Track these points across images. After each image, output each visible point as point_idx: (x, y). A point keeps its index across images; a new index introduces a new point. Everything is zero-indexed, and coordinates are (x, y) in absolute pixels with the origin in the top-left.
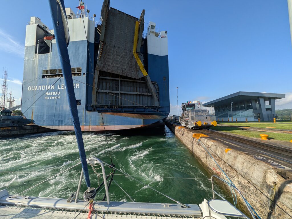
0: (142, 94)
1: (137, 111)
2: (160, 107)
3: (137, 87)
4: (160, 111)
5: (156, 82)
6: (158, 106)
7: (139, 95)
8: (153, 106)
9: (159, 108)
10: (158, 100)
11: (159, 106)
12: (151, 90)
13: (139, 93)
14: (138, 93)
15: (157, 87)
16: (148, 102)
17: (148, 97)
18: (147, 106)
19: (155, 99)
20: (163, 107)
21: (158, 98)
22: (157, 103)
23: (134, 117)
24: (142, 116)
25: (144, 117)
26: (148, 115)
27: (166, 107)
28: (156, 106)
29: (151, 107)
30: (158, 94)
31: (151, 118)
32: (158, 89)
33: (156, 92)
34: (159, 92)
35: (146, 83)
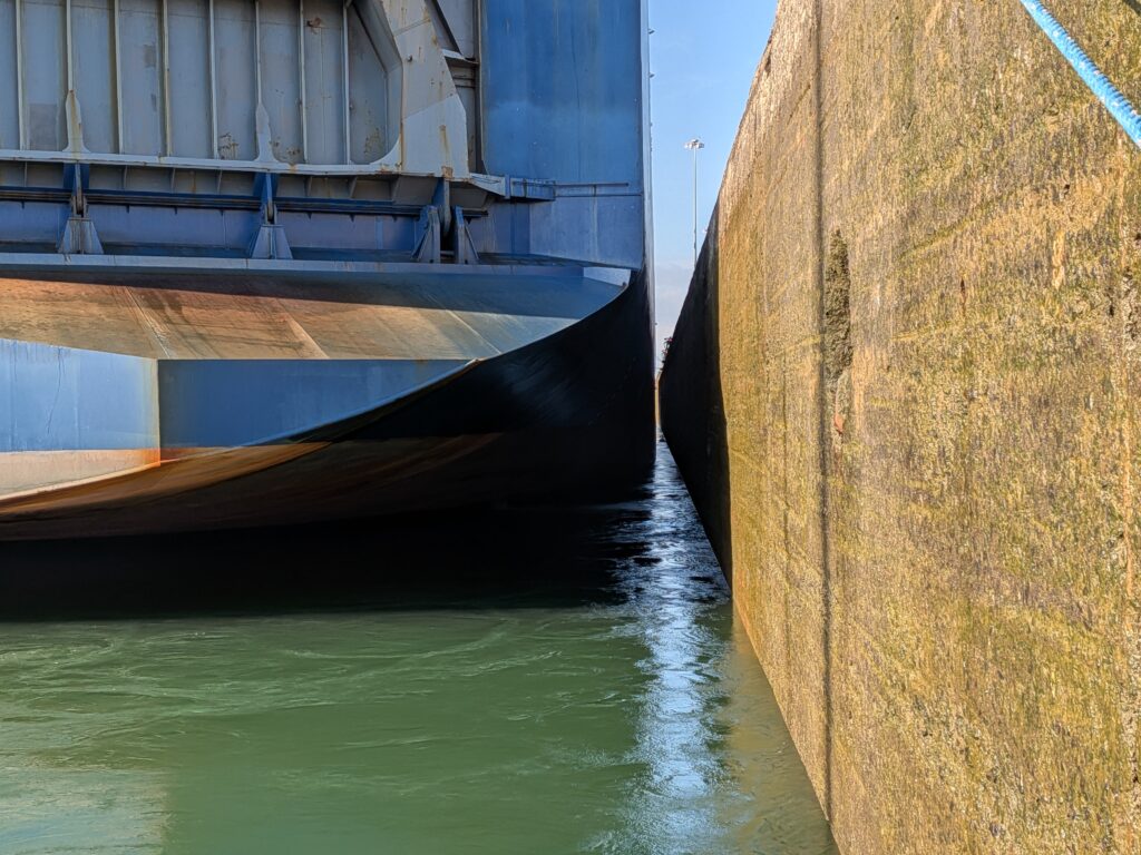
2: (497, 185)
4: (485, 258)
6: (462, 173)
8: (388, 180)
9: (478, 203)
10: (468, 72)
11: (478, 166)
16: (300, 103)
17: (297, 26)
18: (283, 167)
19: (405, 65)
20: (544, 194)
21: (456, 49)
22: (443, 128)
23: (34, 323)
24: (169, 321)
25: (201, 336)
26: (275, 301)
27: (591, 191)
28: (431, 178)
29: (347, 179)
31: (299, 346)
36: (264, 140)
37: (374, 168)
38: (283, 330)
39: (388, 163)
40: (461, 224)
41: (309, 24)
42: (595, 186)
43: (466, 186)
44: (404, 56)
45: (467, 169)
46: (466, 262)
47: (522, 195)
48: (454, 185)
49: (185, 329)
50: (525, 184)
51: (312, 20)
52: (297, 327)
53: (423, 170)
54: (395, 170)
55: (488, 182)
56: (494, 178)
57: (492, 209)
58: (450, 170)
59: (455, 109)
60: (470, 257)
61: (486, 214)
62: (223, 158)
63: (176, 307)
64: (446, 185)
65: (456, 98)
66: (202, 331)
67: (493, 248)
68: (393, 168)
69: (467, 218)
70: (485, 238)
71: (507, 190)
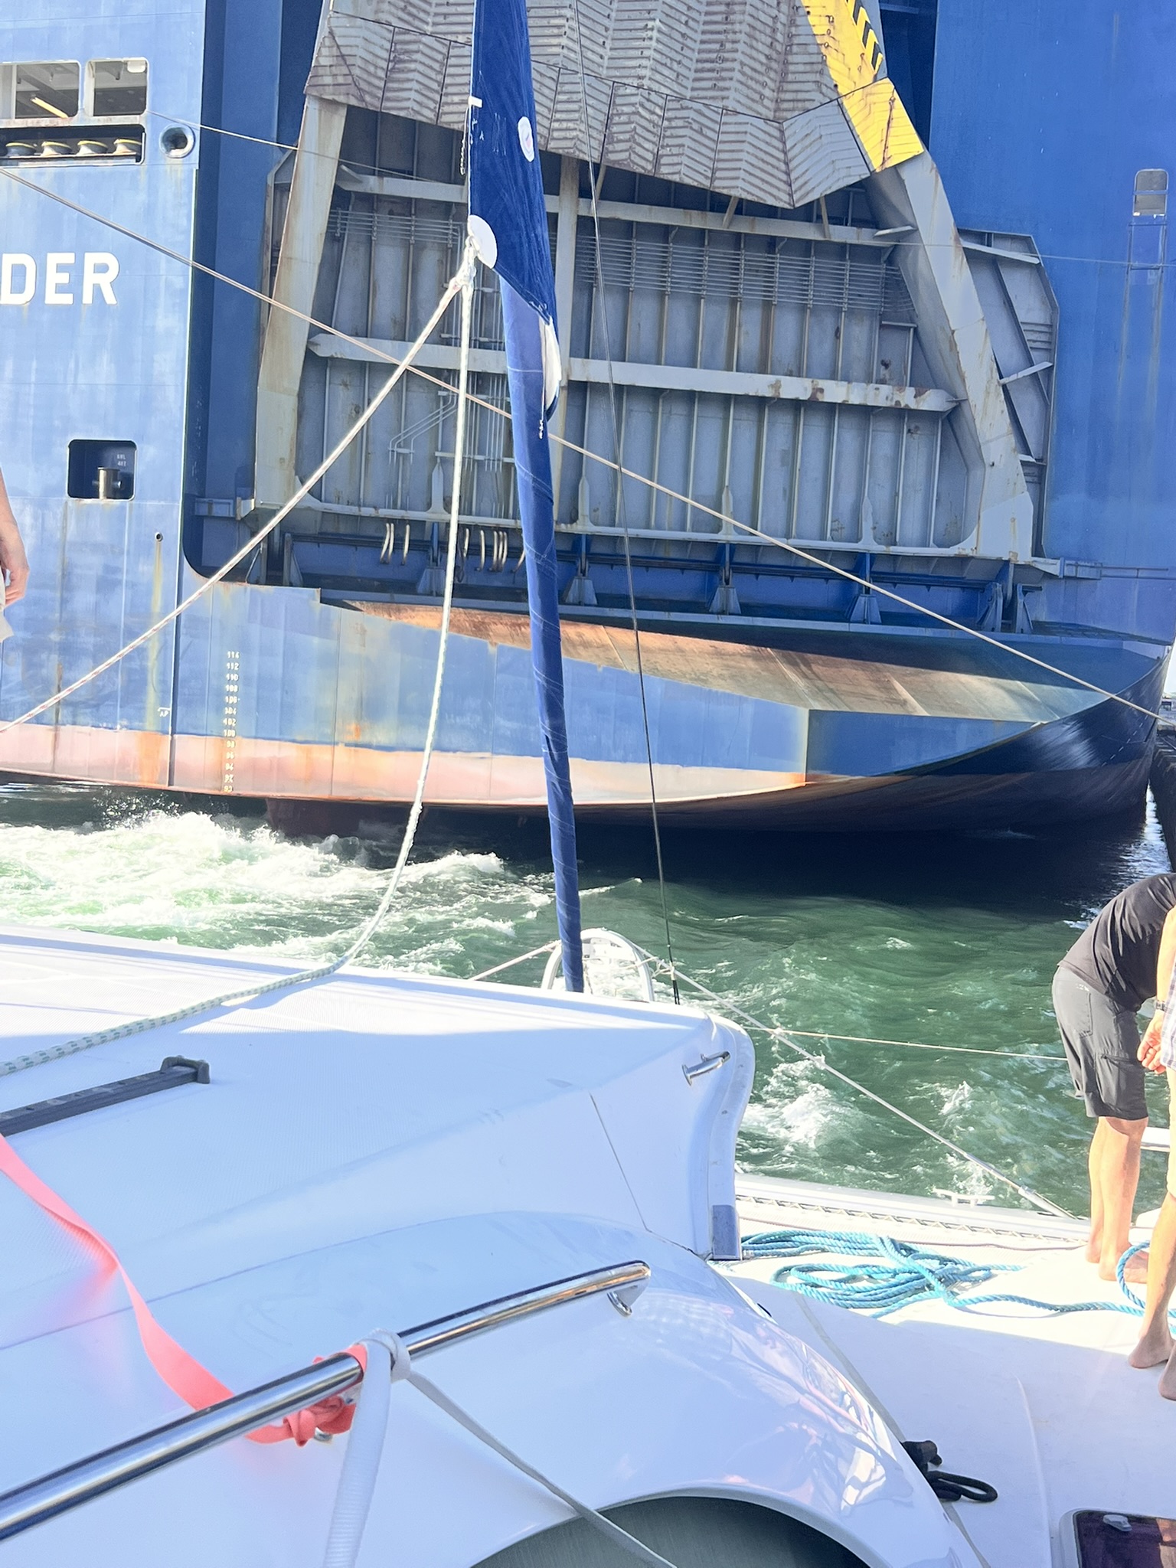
0: (835, 392)
1: (747, 610)
2: (1052, 567)
3: (767, 305)
4: (1039, 627)
5: (1026, 243)
6: (1025, 556)
7: (796, 405)
8: (963, 560)
9: (1034, 580)
10: (1037, 473)
11: (1037, 551)
12: (953, 345)
13: (795, 388)
14: (776, 386)
15: (1031, 308)
16: (897, 494)
17: (901, 432)
18: (880, 548)
19: (988, 469)
20: (1093, 574)
21: (1028, 453)
22: (1013, 519)
23: (715, 673)
24: (805, 676)
25: (831, 690)
26: (878, 664)
27: (1134, 573)
28: (999, 560)
29: (928, 559)
30: (1042, 392)
31: (905, 703)
32: (1051, 326)
33: (1013, 377)
34: (1050, 369)
35: (890, 261)
36: (867, 526)
37: (952, 551)
38: (889, 689)
39: (966, 546)
40: (1020, 600)
41: (909, 431)
42: (1138, 569)
43: (1028, 567)
44: (988, 461)
45: (1030, 553)
46: (1022, 632)
47: (1074, 575)
48: (1016, 566)
49: (819, 683)
50: (1077, 566)
51: (912, 427)
52: (900, 687)
53: (994, 555)
54: (971, 554)
55: (1045, 563)
56: (1051, 561)
57: (1045, 585)
58: (1015, 555)
59: (1025, 503)
60: (1026, 628)
61: (1040, 589)
62: (833, 540)
63: (808, 664)
64: (1011, 567)
65: (1027, 494)
66: (830, 686)
67: (1043, 617)
68: (969, 552)
69: (1025, 593)
70: (1037, 609)
71: (1062, 570)
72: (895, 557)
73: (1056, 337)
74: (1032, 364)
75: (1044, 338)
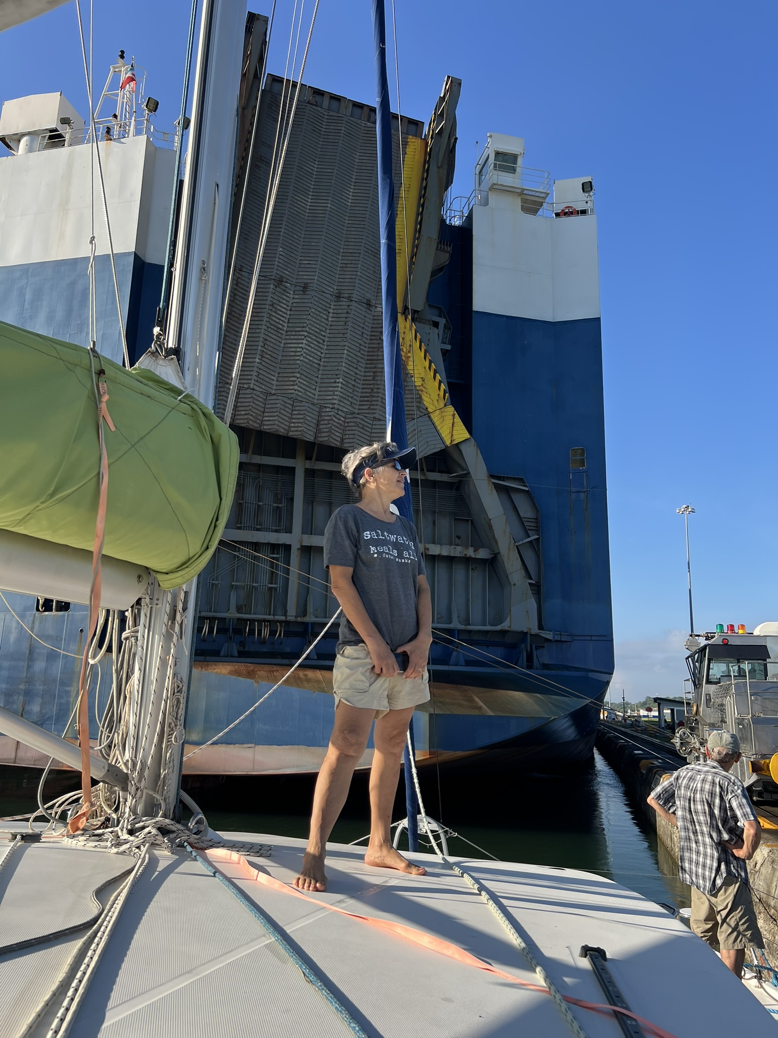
2: (549, 635)
4: (545, 666)
5: (521, 481)
6: (535, 630)
8: (504, 632)
9: (540, 642)
10: (537, 589)
11: (541, 627)
12: (490, 526)
15: (526, 511)
16: (469, 600)
17: (468, 569)
18: (462, 627)
19: (513, 587)
20: (569, 639)
21: (531, 579)
22: (527, 612)
25: (441, 702)
26: (464, 687)
27: (589, 638)
28: (522, 632)
29: (487, 632)
30: (535, 550)
31: (480, 708)
32: (536, 519)
33: (521, 542)
34: (538, 539)
35: (458, 489)
36: (455, 616)
37: (499, 628)
38: (473, 701)
39: (505, 626)
40: (535, 652)
41: (472, 569)
42: (591, 636)
43: (537, 635)
44: (512, 583)
45: (537, 629)
46: (537, 669)
47: (559, 639)
48: (531, 635)
50: (561, 635)
51: (474, 567)
52: (477, 699)
53: (520, 630)
54: (508, 629)
55: (545, 633)
56: (548, 632)
57: (546, 645)
58: (530, 629)
59: (532, 604)
60: (538, 666)
61: (544, 647)
62: (438, 623)
64: (529, 635)
65: (533, 599)
66: (441, 700)
67: (547, 661)
68: (506, 628)
69: (536, 649)
70: (544, 656)
71: (554, 637)
72: (470, 632)
73: (538, 524)
74: (529, 537)
75: (533, 524)
